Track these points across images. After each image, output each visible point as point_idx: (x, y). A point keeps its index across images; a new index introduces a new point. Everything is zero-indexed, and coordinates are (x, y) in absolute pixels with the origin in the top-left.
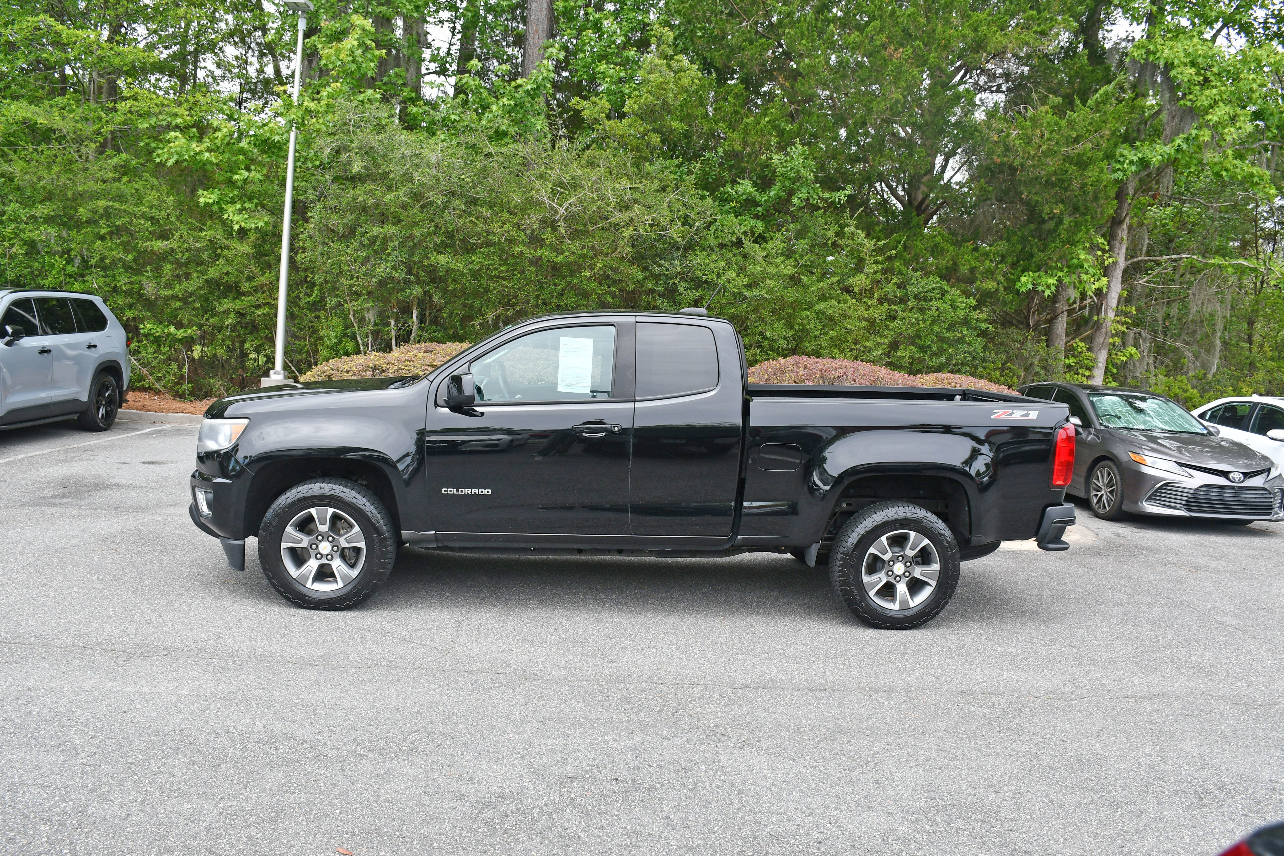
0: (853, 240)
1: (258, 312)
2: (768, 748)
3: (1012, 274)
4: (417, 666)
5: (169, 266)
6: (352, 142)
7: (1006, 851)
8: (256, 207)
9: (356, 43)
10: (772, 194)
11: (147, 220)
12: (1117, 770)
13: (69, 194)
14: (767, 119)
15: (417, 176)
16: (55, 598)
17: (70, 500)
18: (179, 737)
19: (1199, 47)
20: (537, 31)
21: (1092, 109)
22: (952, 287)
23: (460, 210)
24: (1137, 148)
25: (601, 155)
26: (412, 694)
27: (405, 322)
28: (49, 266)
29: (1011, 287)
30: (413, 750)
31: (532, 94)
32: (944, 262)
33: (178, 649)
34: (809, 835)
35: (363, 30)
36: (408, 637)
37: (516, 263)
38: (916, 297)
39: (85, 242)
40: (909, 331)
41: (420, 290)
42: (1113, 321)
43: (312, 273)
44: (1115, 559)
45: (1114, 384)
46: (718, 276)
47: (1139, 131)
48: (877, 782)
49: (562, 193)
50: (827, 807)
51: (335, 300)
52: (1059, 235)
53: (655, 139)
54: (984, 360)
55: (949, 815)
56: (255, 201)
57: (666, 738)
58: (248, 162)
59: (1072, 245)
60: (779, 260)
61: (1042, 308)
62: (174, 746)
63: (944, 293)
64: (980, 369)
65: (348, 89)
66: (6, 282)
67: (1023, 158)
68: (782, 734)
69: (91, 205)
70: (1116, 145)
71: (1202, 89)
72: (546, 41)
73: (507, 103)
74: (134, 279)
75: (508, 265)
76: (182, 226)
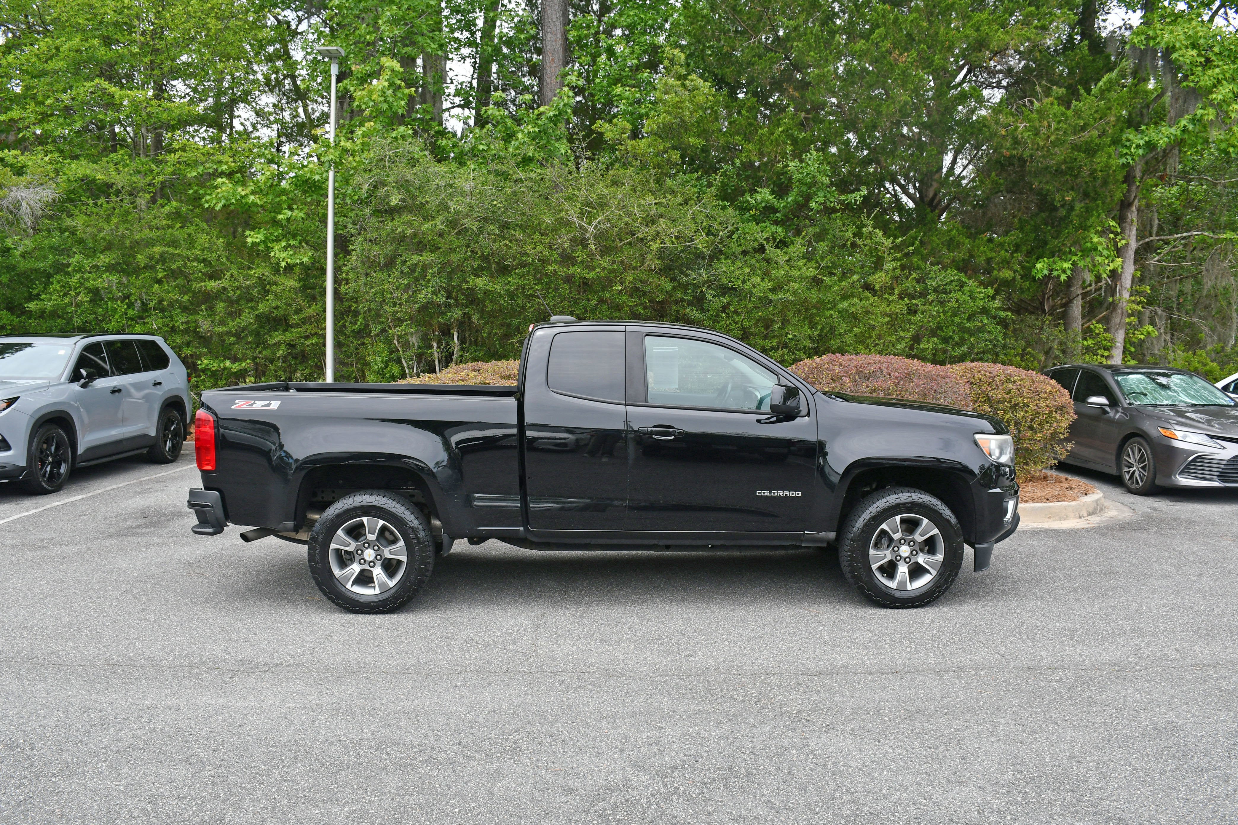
0: (871, 239)
1: (307, 343)
2: (852, 730)
3: (1027, 262)
4: (504, 669)
5: (222, 304)
6: (387, 176)
7: (1100, 819)
8: (300, 243)
9: (386, 84)
10: (789, 200)
11: (200, 262)
12: (1195, 736)
13: (128, 242)
14: (780, 129)
15: (452, 205)
16: (155, 621)
17: (152, 529)
18: (295, 747)
19: (1199, 28)
20: (553, 60)
21: (1097, 97)
22: (969, 279)
23: (495, 234)
24: (1142, 132)
25: (625, 174)
26: (505, 697)
27: (447, 344)
28: (112, 311)
29: (1027, 275)
30: (516, 750)
31: (554, 120)
32: (960, 255)
33: (277, 665)
34: (907, 811)
35: (393, 71)
36: (491, 642)
37: (550, 282)
38: (935, 290)
39: (144, 287)
40: (931, 324)
41: (460, 313)
42: (1129, 301)
43: (356, 302)
44: (1156, 533)
45: (1133, 363)
46: (744, 282)
47: (1142, 115)
48: (963, 758)
49: (590, 212)
50: (919, 784)
51: (379, 327)
52: (1072, 221)
53: (676, 156)
54: (1004, 347)
55: (1039, 787)
56: (299, 238)
57: (754, 726)
58: (290, 202)
59: (1085, 230)
60: (801, 263)
61: (1056, 293)
62: (292, 756)
63: (962, 285)
64: (1002, 356)
65: (381, 128)
66: (74, 329)
67: (1032, 149)
68: (863, 717)
69: (148, 251)
70: (1122, 130)
71: (1204, 70)
72: (562, 69)
73: (531, 130)
74: (191, 318)
75: (542, 284)
76: (233, 266)
